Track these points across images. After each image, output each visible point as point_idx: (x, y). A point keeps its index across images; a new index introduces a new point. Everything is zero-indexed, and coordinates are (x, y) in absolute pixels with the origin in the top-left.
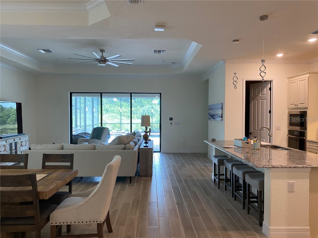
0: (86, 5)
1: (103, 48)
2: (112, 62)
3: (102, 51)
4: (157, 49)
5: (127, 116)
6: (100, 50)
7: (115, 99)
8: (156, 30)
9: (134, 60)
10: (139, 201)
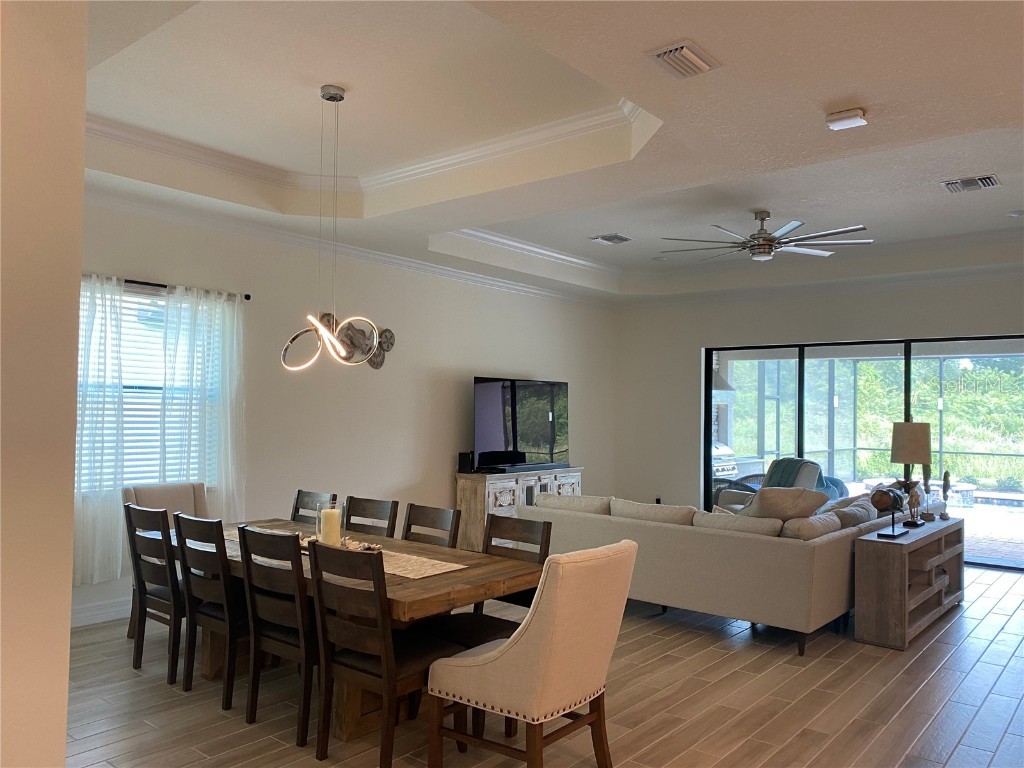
0: (620, 104)
1: (761, 206)
2: (795, 246)
3: (762, 215)
4: (956, 178)
5: (1002, 427)
6: (756, 214)
7: (965, 363)
8: (836, 127)
9: (864, 229)
10: (772, 715)
